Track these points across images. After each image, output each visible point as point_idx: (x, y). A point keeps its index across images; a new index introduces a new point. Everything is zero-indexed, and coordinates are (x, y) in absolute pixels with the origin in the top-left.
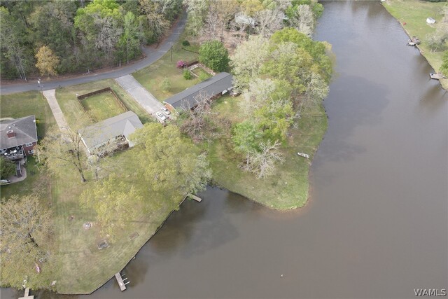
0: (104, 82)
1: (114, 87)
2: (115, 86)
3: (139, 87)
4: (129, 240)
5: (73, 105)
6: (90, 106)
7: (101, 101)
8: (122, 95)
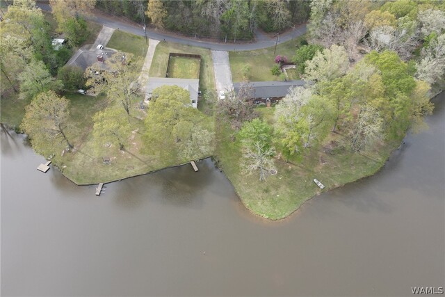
0: (202, 49)
1: (206, 57)
2: (208, 56)
3: (226, 65)
4: (125, 168)
5: (164, 58)
6: (175, 64)
7: (187, 64)
8: (207, 66)
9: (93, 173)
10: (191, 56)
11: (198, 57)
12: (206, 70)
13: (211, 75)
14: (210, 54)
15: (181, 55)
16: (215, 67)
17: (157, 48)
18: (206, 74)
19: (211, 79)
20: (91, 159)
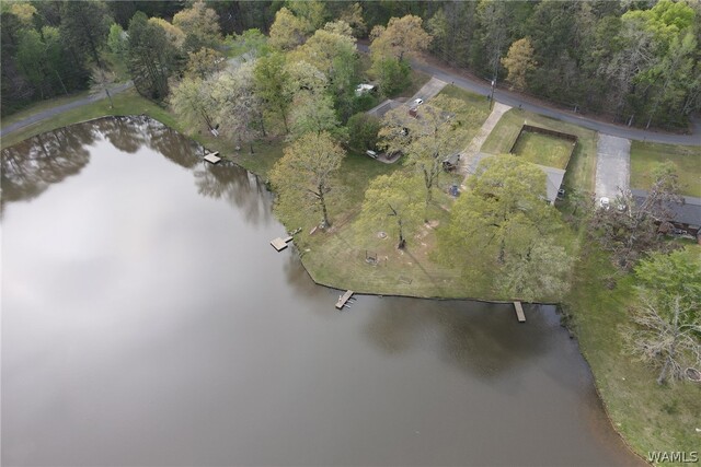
1: (586, 142)
4: (397, 279)
5: (512, 131)
6: (529, 143)
7: (548, 147)
8: (586, 155)
9: (344, 271)
10: (559, 136)
11: (572, 138)
12: (581, 160)
13: (590, 171)
14: (595, 138)
15: (541, 131)
16: (601, 159)
17: (505, 116)
18: (580, 167)
19: (588, 176)
20: (349, 250)
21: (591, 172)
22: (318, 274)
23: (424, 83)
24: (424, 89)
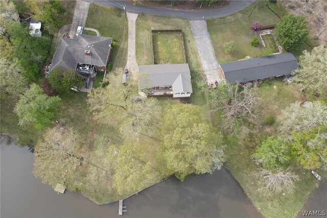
0: (180, 20)
1: (186, 30)
2: (187, 28)
3: (207, 38)
5: (146, 36)
6: (159, 43)
7: (169, 41)
8: (189, 41)
9: (110, 188)
10: (172, 32)
11: (180, 31)
12: (189, 45)
13: (195, 52)
14: (189, 24)
15: (162, 31)
16: (198, 42)
17: (137, 24)
18: (190, 52)
19: (196, 57)
20: (104, 172)
21: (196, 54)
22: (97, 198)
23: (73, 7)
24: (76, 13)
